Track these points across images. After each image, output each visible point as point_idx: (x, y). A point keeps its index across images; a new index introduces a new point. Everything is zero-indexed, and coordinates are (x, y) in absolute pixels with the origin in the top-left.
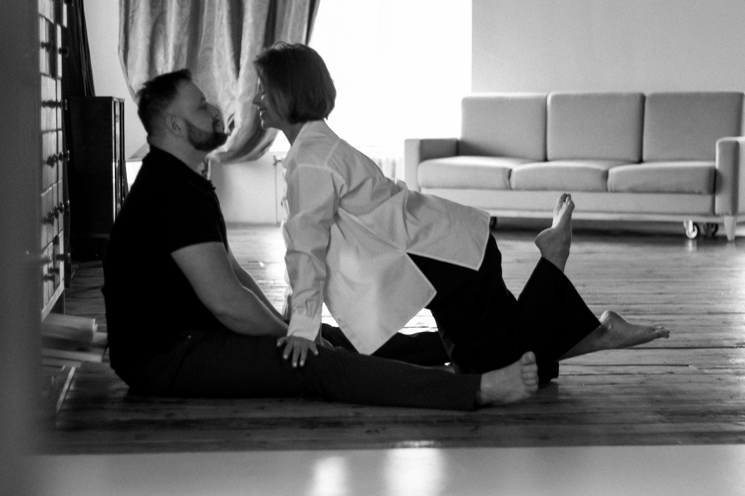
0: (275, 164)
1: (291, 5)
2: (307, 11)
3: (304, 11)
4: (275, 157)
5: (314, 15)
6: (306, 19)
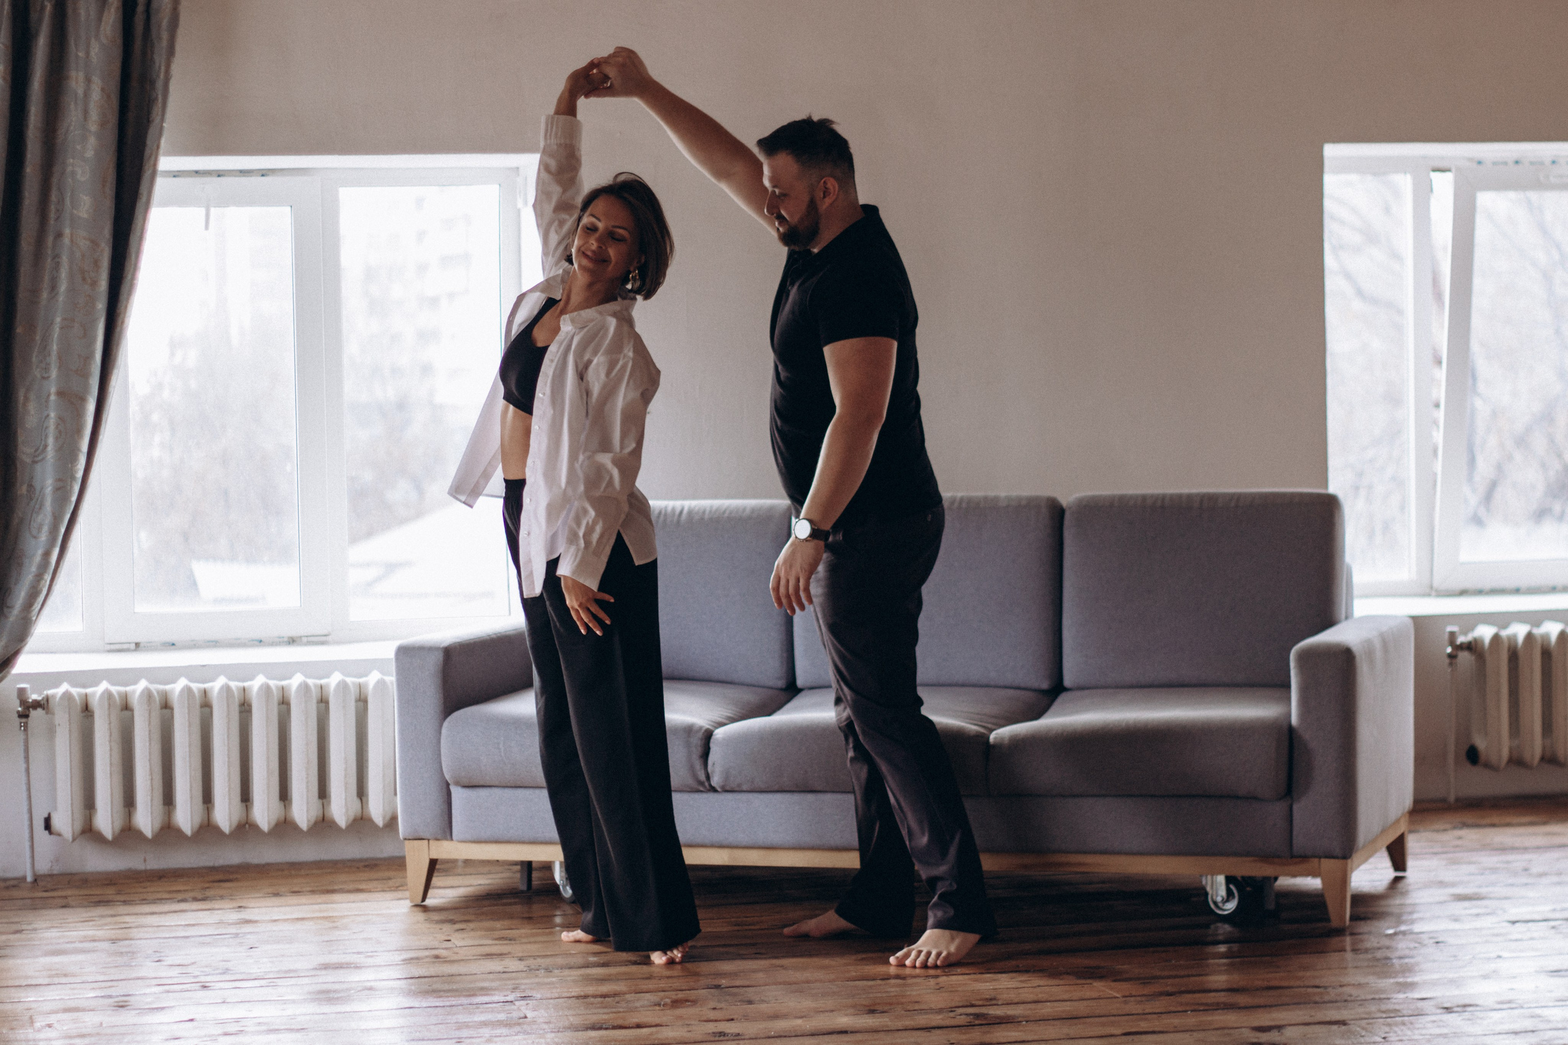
0: (24, 716)
1: (57, 266)
2: (103, 284)
3: (94, 284)
4: (21, 692)
5: (122, 297)
6: (101, 306)
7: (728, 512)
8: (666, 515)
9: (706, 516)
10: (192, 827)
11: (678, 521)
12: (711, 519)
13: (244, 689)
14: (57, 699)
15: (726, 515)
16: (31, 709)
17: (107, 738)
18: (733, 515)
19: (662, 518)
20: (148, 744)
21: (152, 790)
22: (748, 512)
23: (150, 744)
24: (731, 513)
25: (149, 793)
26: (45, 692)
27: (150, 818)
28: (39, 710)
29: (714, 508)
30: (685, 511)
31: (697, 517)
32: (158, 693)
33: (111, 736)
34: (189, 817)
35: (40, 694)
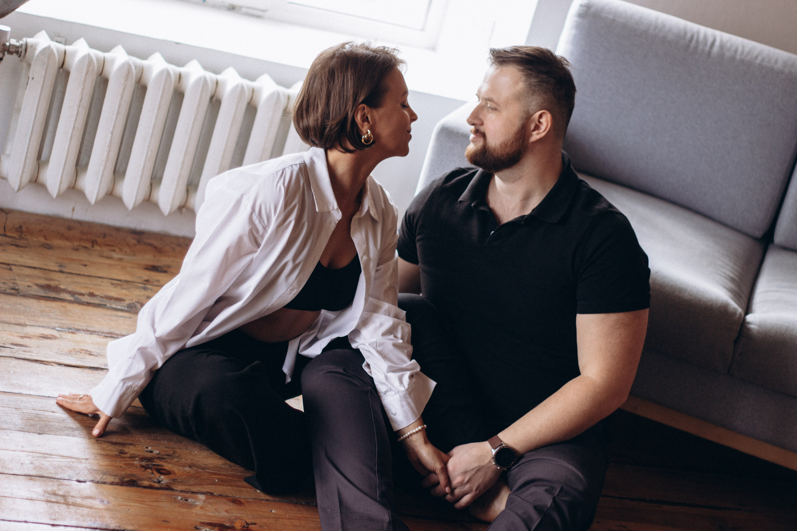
7: (760, 58)
8: (697, 41)
9: (738, 57)
10: (135, 202)
11: (709, 53)
12: (742, 61)
13: (217, 83)
14: (37, 52)
15: (758, 61)
16: (6, 53)
17: (77, 103)
18: (765, 63)
19: (694, 42)
20: (114, 117)
21: (107, 160)
22: (779, 65)
23: (117, 117)
24: (763, 60)
25: (104, 163)
26: (24, 39)
27: (97, 187)
28: (15, 56)
29: (747, 50)
30: (717, 43)
31: (728, 54)
32: (136, 67)
33: (81, 100)
34: (135, 193)
35: (18, 41)
